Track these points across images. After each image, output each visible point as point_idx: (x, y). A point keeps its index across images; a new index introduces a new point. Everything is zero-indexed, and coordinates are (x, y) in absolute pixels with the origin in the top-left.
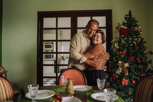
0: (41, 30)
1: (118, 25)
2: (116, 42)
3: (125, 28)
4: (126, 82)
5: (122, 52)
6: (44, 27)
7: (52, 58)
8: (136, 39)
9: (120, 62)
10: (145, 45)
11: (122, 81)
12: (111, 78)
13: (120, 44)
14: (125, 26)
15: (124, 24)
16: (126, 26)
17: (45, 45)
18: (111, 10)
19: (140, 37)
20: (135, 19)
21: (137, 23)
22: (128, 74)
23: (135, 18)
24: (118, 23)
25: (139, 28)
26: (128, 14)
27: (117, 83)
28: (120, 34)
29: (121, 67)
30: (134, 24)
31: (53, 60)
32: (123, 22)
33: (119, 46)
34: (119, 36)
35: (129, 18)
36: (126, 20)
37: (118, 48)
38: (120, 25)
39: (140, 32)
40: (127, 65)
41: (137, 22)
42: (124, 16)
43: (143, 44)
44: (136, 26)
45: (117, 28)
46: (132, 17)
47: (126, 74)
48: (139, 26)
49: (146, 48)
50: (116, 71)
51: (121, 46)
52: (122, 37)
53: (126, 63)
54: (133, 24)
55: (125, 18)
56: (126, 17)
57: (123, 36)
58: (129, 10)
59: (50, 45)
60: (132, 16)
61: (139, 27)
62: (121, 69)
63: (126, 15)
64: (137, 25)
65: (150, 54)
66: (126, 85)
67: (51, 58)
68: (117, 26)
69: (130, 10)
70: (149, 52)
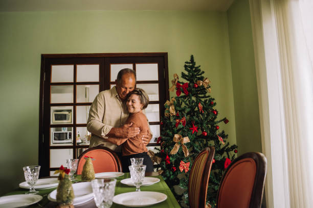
0: (46, 86)
1: (174, 77)
2: (171, 105)
3: (185, 81)
4: (185, 167)
5: (180, 121)
6: (53, 81)
7: (70, 138)
8: (203, 100)
9: (176, 136)
10: (214, 108)
11: (179, 165)
12: (164, 163)
13: (178, 108)
14: (185, 78)
15: (184, 76)
16: (188, 80)
17: (55, 115)
18: (166, 54)
19: (209, 96)
20: (200, 68)
21: (203, 75)
22: (188, 154)
23: (200, 66)
24: (174, 75)
25: (206, 83)
26: (189, 61)
27: (173, 170)
28: (177, 92)
29: (178, 143)
30: (200, 76)
31: (71, 143)
32: (183, 73)
33: (176, 111)
34: (176, 96)
35: (192, 67)
36: (186, 69)
37: (174, 114)
38: (178, 78)
39: (207, 88)
40: (186, 140)
41: (203, 72)
42: (184, 64)
43: (212, 106)
44: (202, 79)
45: (174, 82)
46: (196, 66)
47: (186, 154)
48: (207, 78)
49: (217, 113)
50: (171, 150)
51: (179, 111)
52: (182, 97)
53: (186, 136)
54: (198, 76)
55: (186, 66)
56: (187, 64)
57: (182, 94)
58: (190, 55)
59: (65, 115)
60: (195, 63)
61: (206, 81)
62: (178, 147)
63: (186, 63)
64: (203, 77)
65: (224, 122)
66: (186, 171)
67: (67, 138)
68: (173, 79)
69: (192, 54)
70: (223, 120)
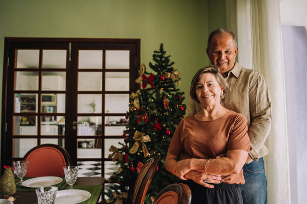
1: (142, 67)
2: (136, 98)
5: (142, 117)
9: (137, 134)
11: (137, 166)
15: (151, 66)
18: (139, 40)
19: (177, 90)
23: (169, 56)
26: (158, 50)
28: (143, 84)
29: (138, 142)
30: (169, 67)
31: (56, 124)
32: (150, 63)
34: (142, 88)
35: (161, 57)
36: (155, 59)
37: (138, 109)
38: (145, 68)
39: (176, 81)
40: (146, 138)
41: (173, 63)
42: (153, 53)
44: (171, 70)
46: (165, 56)
47: (146, 154)
52: (148, 89)
53: (146, 135)
55: (154, 56)
56: (156, 54)
58: (160, 44)
60: (165, 52)
61: (175, 73)
62: (138, 145)
63: (154, 52)
64: (173, 68)
67: (52, 120)
69: (162, 42)
